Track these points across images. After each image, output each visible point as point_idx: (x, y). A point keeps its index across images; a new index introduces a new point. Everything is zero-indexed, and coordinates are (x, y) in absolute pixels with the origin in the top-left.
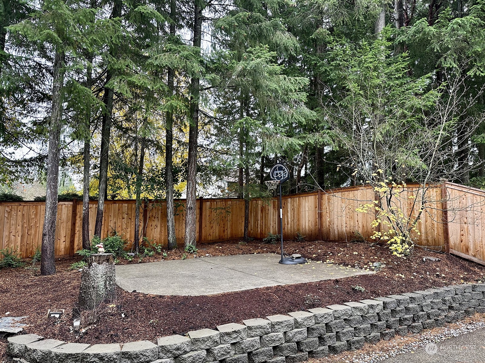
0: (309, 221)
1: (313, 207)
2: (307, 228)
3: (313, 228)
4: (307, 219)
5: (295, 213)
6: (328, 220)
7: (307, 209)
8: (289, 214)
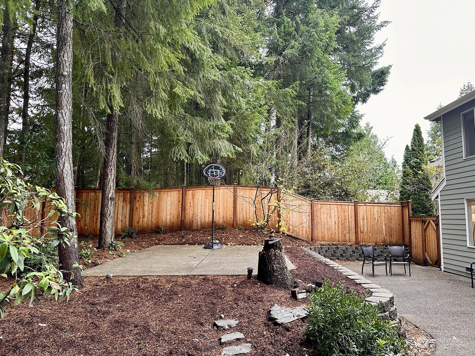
0: (171, 214)
1: (176, 201)
2: (168, 220)
3: (174, 220)
4: (169, 212)
5: (154, 206)
6: (191, 213)
7: (169, 203)
8: (146, 208)
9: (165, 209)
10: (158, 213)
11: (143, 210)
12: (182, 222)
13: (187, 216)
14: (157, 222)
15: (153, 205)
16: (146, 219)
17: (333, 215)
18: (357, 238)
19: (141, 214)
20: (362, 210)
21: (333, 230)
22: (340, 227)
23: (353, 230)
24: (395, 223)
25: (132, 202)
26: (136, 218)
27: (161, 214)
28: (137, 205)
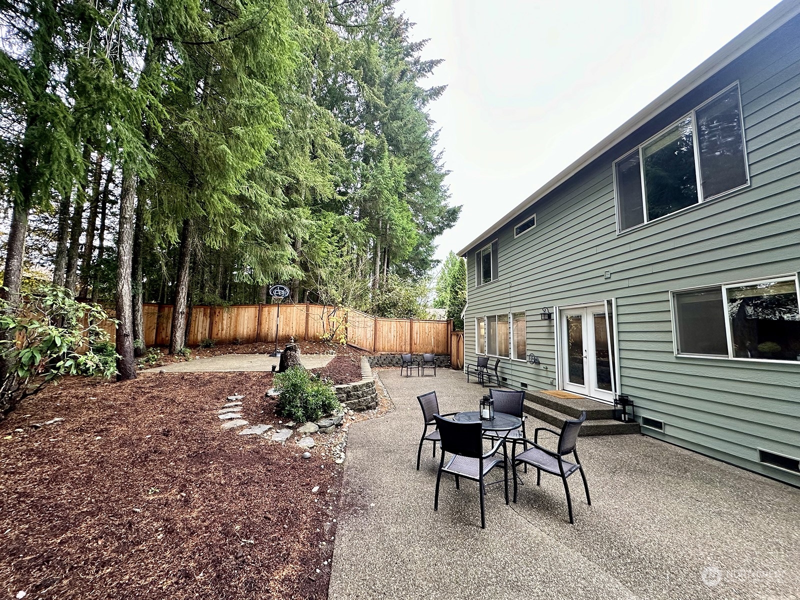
0: (248, 327)
1: (253, 316)
2: (245, 333)
3: (251, 333)
4: (246, 326)
5: (233, 321)
6: (267, 327)
7: (246, 318)
8: (225, 322)
9: (242, 324)
10: (236, 327)
11: (222, 324)
12: (258, 335)
13: (263, 330)
14: (235, 335)
15: (231, 319)
16: (224, 331)
17: (392, 330)
18: (411, 348)
19: (220, 327)
20: (416, 325)
21: (392, 342)
22: (398, 340)
23: (409, 343)
24: (442, 337)
25: (212, 316)
26: (215, 331)
27: (238, 328)
28: (217, 319)
